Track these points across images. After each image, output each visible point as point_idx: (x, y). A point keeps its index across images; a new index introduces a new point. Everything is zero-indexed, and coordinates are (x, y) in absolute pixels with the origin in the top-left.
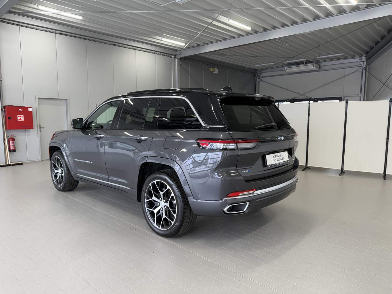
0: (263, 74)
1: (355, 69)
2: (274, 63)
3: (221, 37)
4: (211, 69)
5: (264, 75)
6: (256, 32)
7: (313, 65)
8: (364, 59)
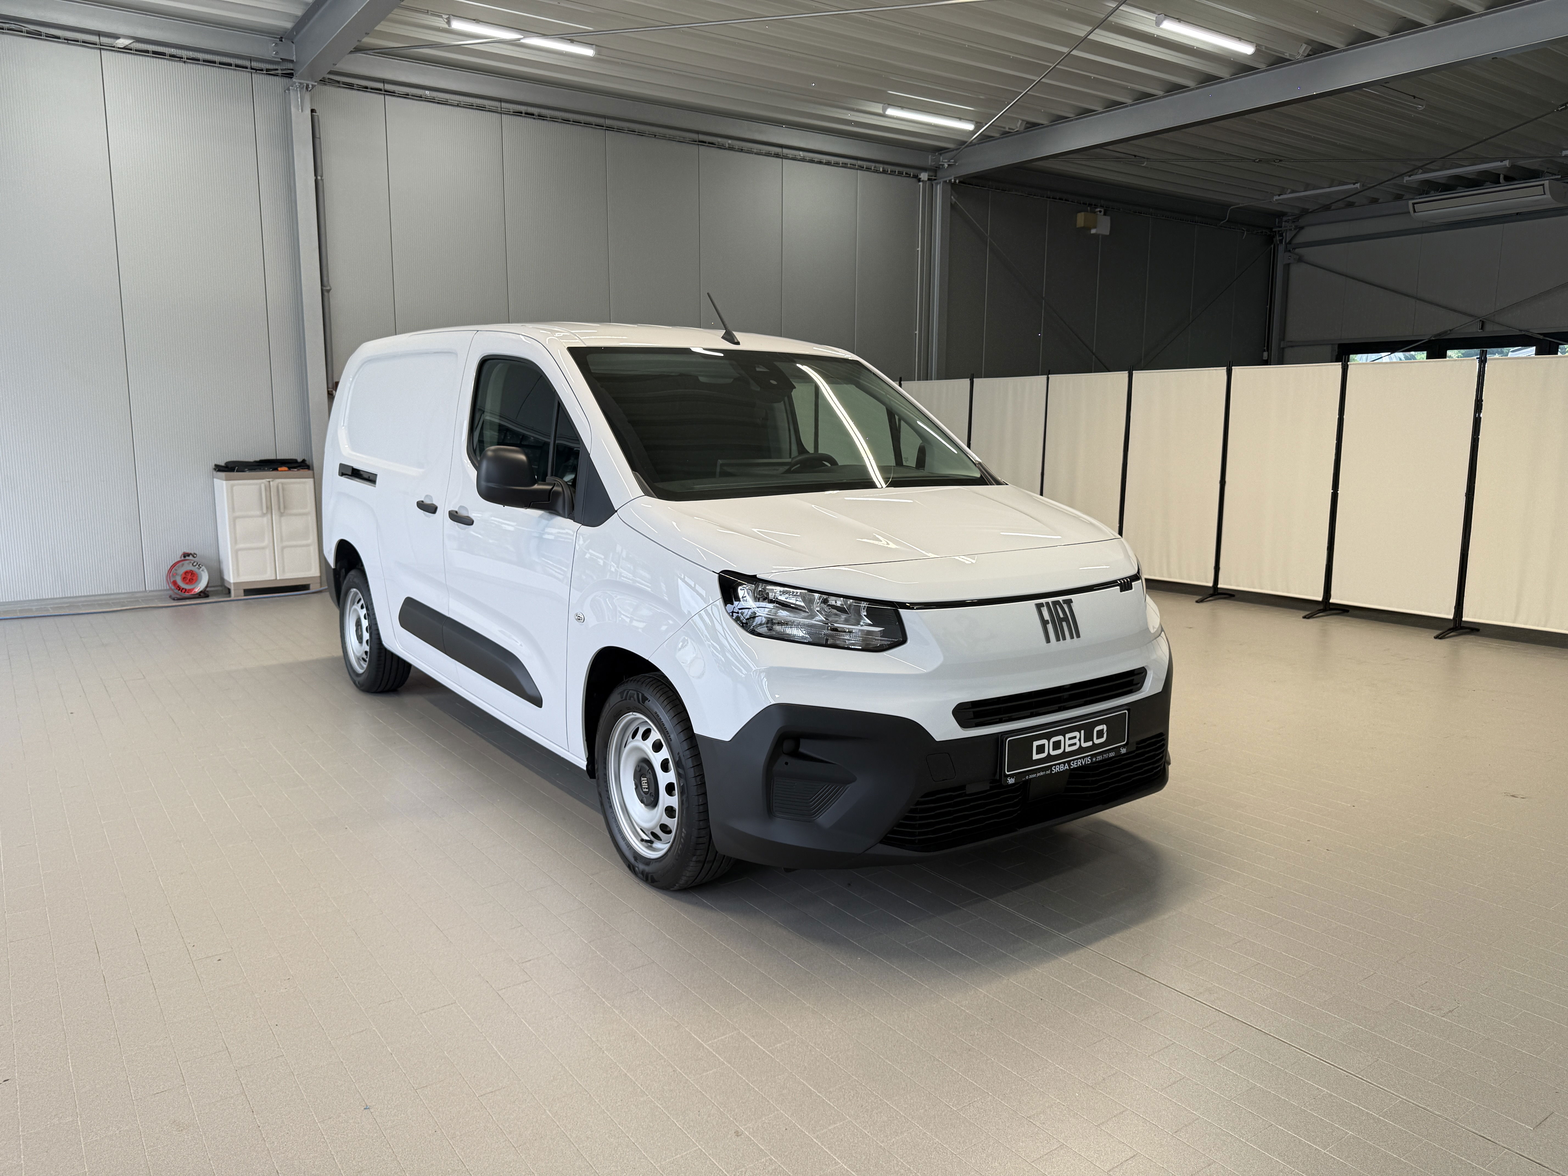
0: (1309, 230)
2: (1358, 185)
3: (1126, 88)
4: (1081, 219)
6: (1278, 61)
7: (1543, 185)
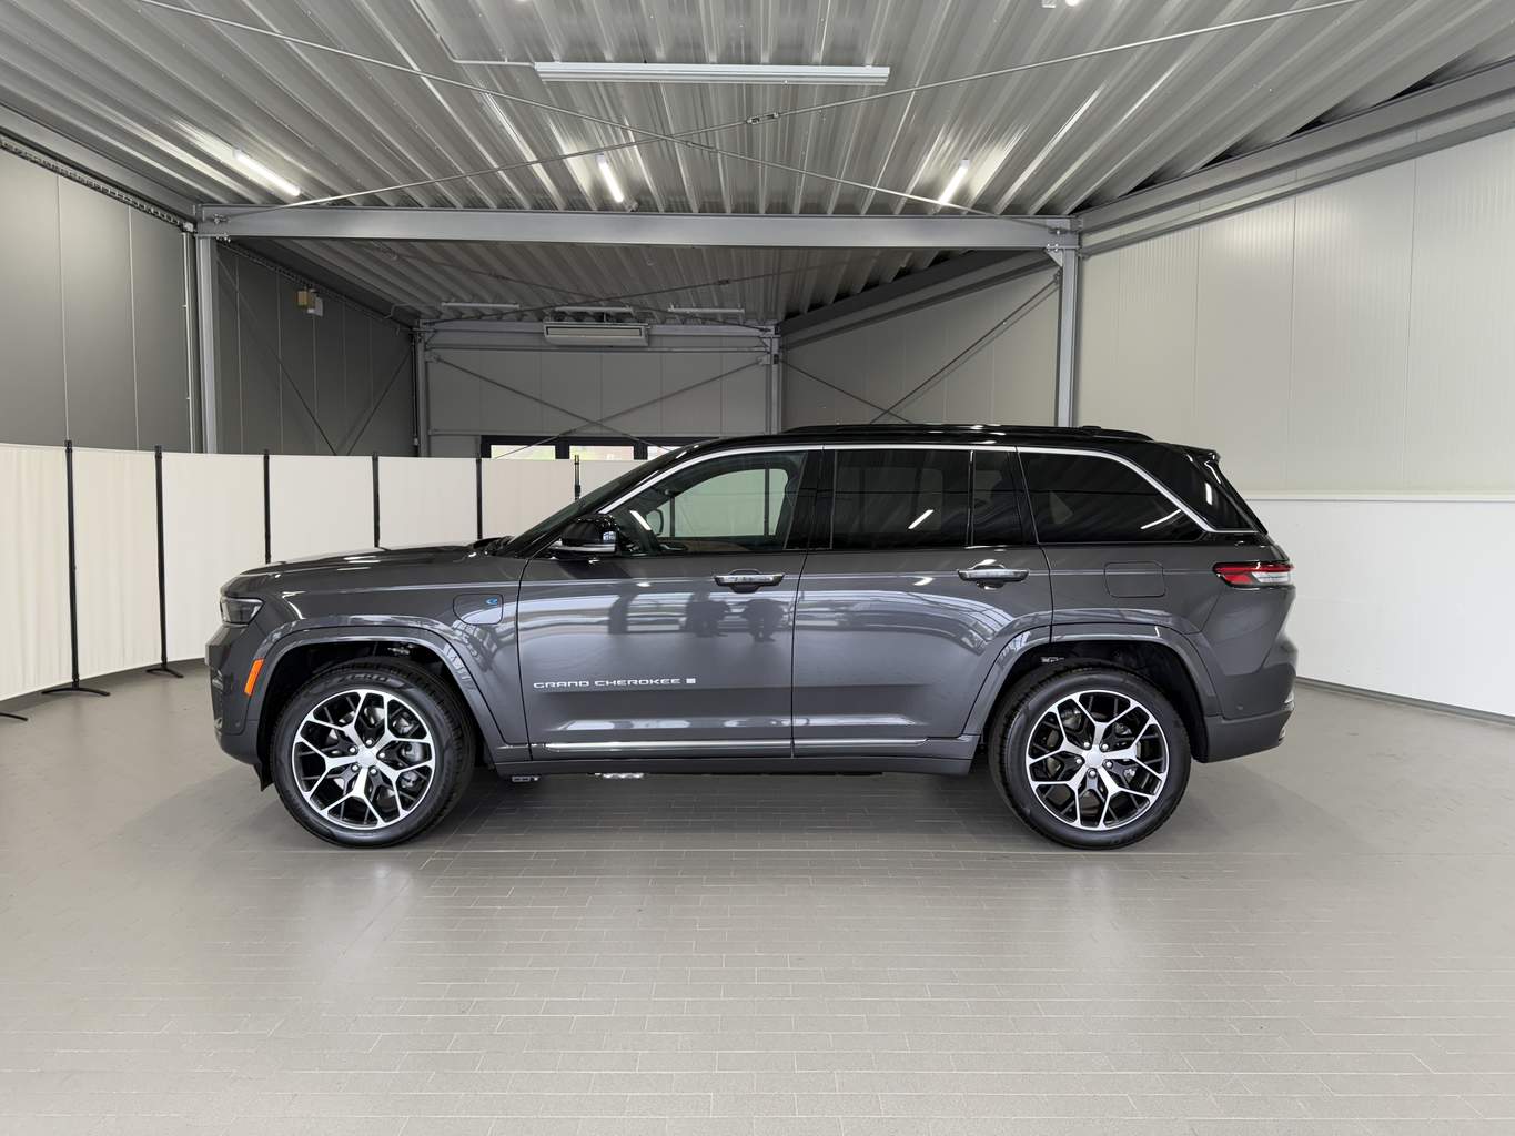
0: (441, 334)
1: (750, 358)
4: (303, 297)
5: (440, 338)
7: (640, 329)
8: (773, 332)
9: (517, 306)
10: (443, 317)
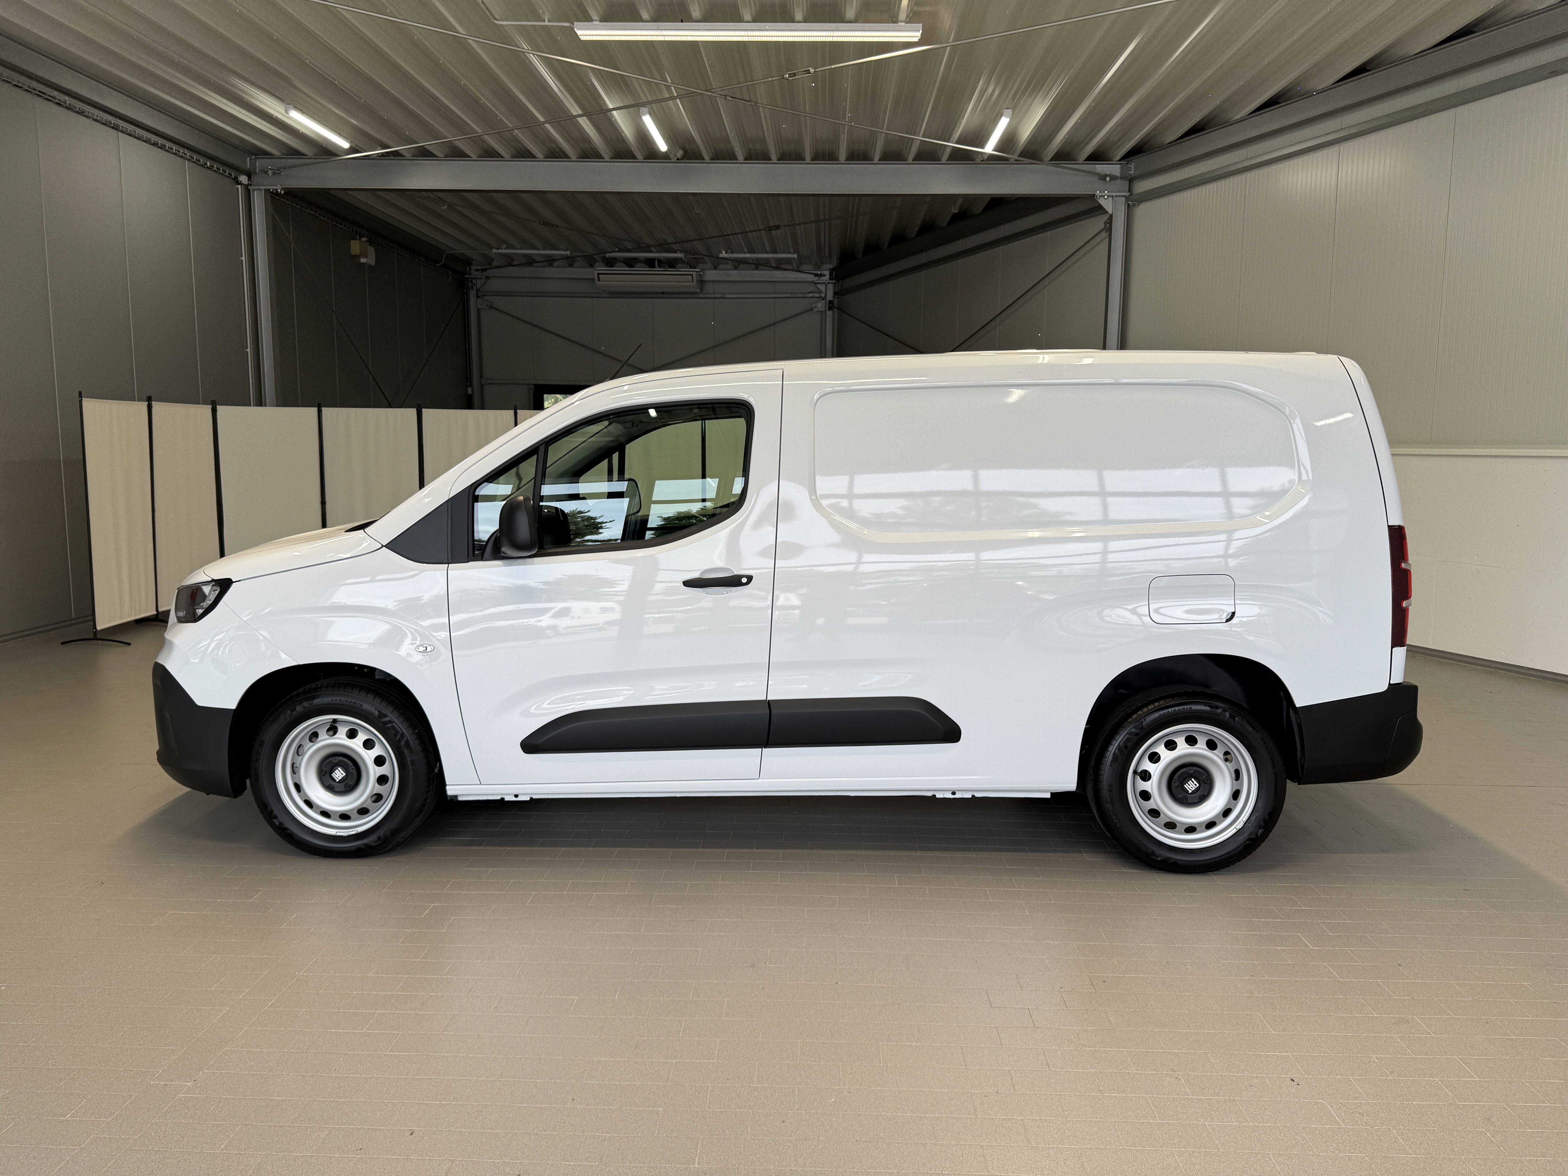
0: (494, 281)
1: (803, 304)
4: (355, 246)
7: (692, 275)
8: (828, 277)
9: (568, 253)
10: (495, 264)
